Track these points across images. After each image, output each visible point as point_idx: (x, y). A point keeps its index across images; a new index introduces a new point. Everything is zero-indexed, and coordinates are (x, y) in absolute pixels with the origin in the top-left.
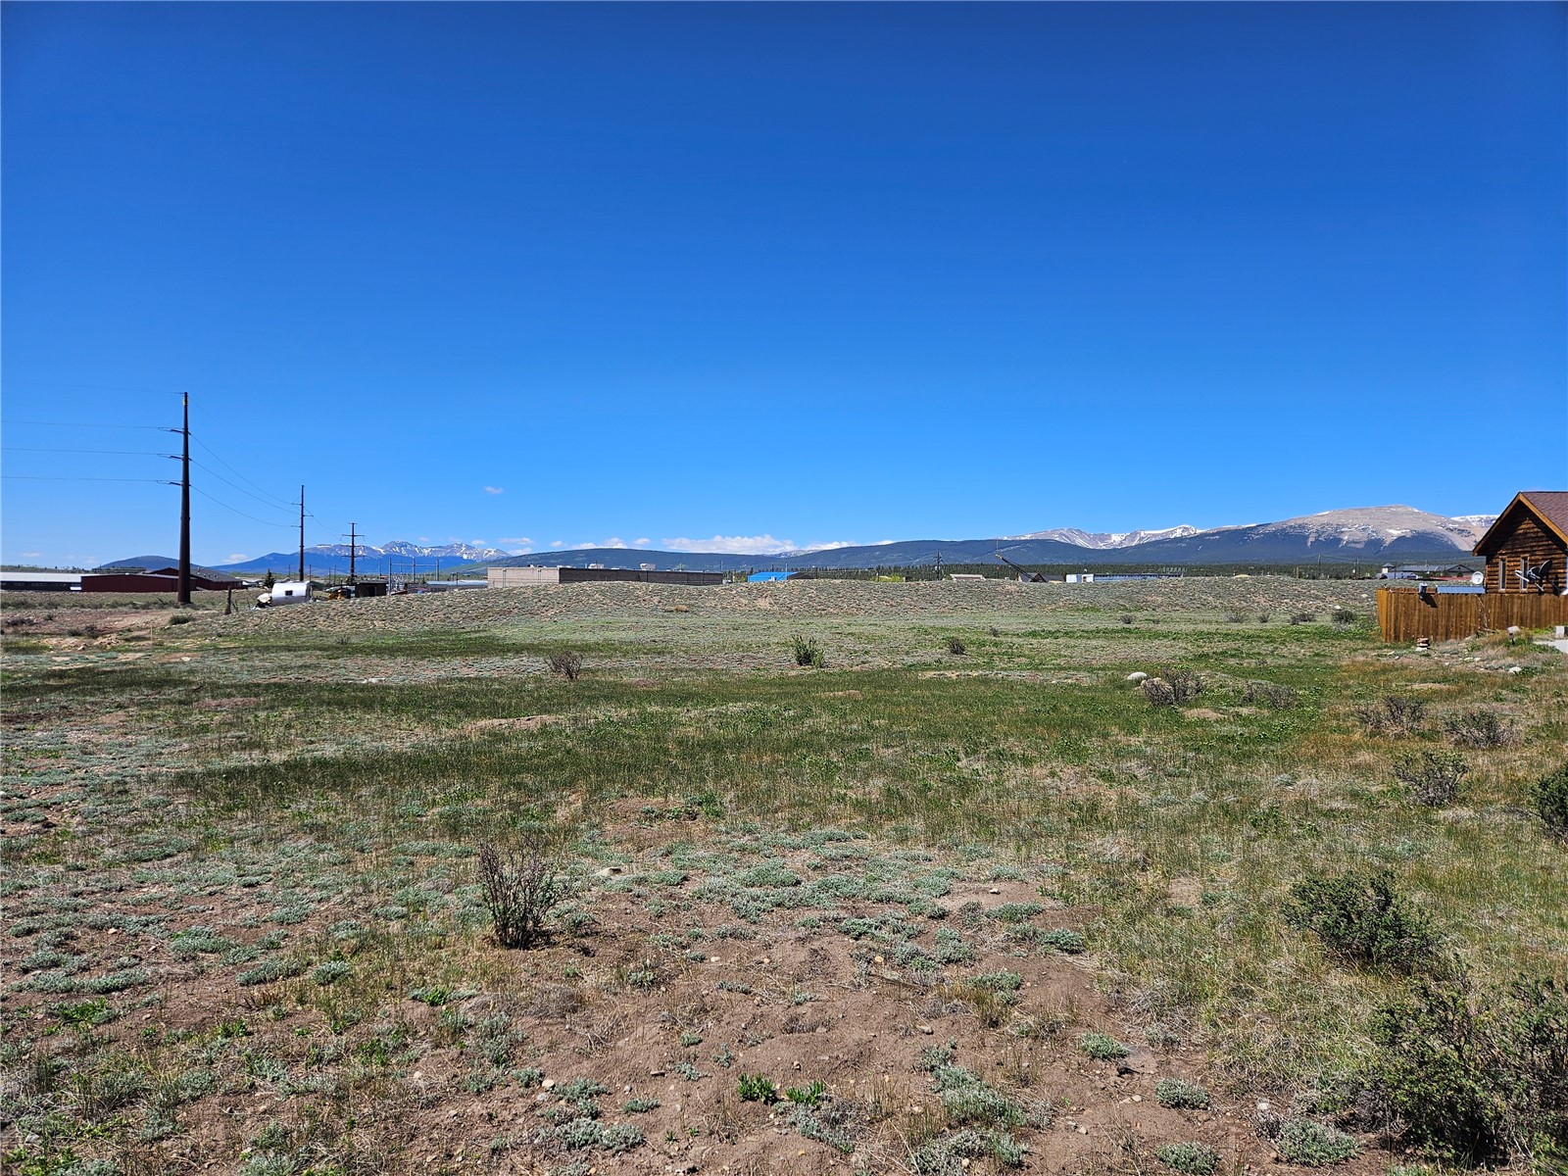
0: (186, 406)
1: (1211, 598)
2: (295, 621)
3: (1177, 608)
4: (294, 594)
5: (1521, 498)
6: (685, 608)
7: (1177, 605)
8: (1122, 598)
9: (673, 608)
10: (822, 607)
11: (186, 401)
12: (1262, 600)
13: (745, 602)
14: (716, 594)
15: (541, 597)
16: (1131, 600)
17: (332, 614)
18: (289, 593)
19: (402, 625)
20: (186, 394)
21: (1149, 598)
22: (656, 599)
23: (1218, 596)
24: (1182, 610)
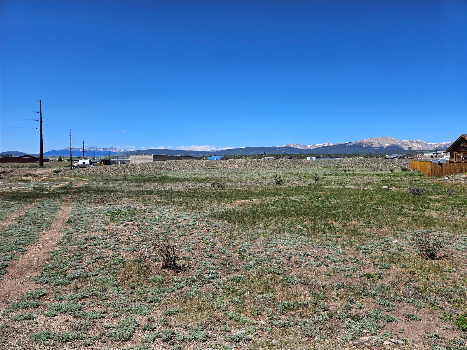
0: (41, 105)
1: (360, 164)
2: (96, 172)
3: (352, 167)
4: (85, 163)
5: (463, 136)
6: (214, 167)
7: (352, 166)
8: (336, 164)
9: (210, 168)
10: (252, 167)
11: (41, 103)
12: (374, 165)
13: (230, 166)
14: (221, 163)
15: (170, 164)
16: (339, 165)
17: (107, 169)
18: (84, 163)
19: (131, 173)
20: (41, 101)
21: (344, 164)
22: (204, 165)
23: (362, 163)
24: (353, 167)
